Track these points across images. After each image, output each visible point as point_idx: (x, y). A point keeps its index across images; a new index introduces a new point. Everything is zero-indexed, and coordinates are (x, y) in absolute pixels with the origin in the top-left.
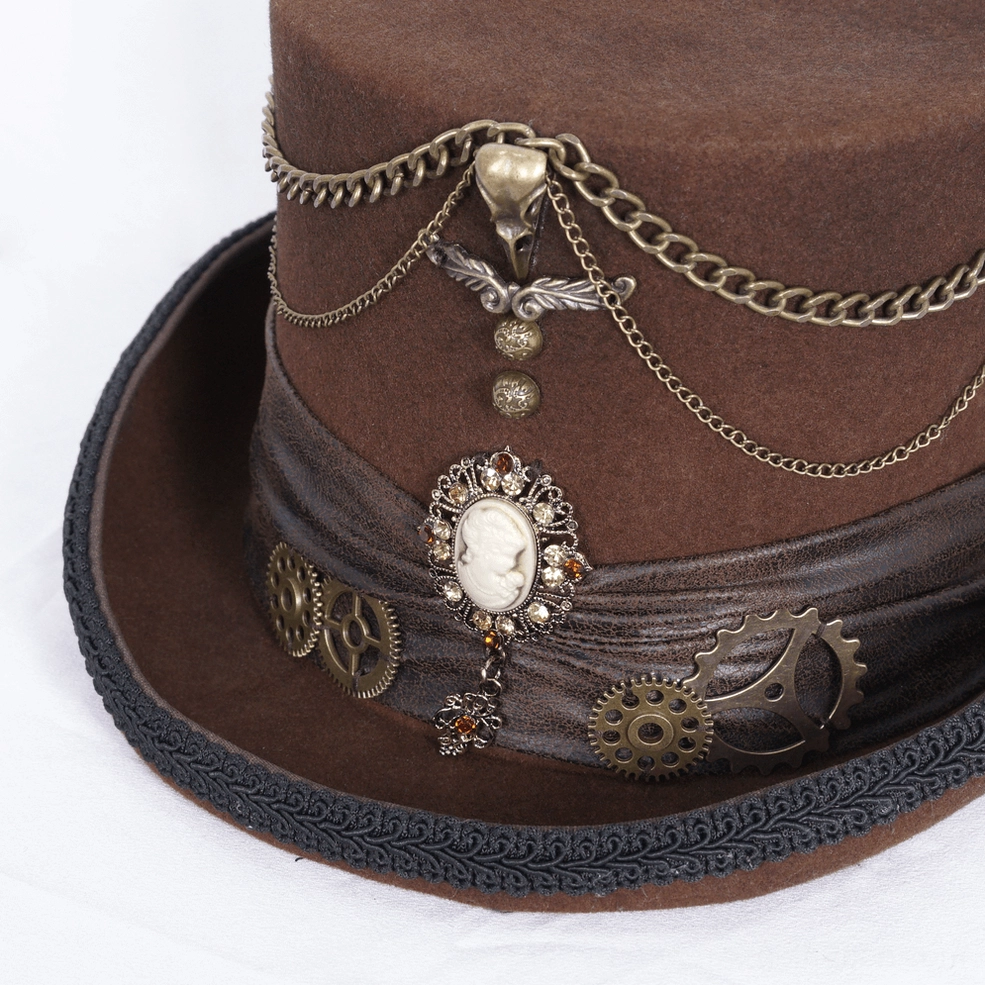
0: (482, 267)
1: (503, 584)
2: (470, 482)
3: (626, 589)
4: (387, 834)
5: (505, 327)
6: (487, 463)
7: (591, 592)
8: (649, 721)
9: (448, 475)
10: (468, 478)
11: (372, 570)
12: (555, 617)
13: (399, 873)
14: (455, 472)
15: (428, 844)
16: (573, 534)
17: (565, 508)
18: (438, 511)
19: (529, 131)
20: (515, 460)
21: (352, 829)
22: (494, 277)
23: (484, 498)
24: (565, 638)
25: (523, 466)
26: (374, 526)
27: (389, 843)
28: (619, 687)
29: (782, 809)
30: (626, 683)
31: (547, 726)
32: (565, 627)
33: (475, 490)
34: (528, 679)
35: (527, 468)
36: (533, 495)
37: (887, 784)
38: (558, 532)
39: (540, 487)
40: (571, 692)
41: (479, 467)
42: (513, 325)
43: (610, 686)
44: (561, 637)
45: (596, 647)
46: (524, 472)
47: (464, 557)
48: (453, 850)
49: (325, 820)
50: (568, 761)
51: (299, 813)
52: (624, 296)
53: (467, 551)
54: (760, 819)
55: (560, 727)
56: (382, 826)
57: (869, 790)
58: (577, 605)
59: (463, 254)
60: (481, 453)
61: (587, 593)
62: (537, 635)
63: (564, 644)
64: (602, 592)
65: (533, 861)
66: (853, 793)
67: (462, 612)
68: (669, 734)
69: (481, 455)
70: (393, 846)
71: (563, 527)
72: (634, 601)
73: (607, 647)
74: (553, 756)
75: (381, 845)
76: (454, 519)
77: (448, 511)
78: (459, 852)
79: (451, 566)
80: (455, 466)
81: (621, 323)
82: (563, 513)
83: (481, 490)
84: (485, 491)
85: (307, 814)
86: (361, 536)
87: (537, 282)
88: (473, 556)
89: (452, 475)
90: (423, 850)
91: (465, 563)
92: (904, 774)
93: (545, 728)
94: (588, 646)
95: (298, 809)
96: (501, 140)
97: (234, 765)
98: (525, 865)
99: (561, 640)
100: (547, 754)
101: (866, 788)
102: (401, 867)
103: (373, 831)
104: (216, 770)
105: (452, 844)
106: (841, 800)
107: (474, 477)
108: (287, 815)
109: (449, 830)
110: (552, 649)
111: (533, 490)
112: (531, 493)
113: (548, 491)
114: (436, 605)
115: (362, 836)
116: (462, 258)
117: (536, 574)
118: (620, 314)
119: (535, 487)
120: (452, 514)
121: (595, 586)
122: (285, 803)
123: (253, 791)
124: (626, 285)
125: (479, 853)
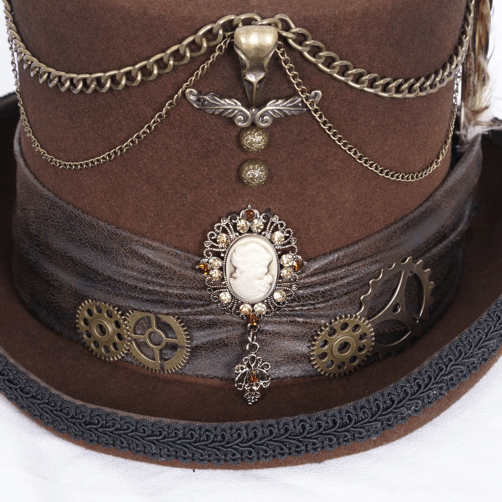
0: (234, 102)
1: (263, 284)
2: (229, 231)
3: (324, 270)
4: (251, 439)
5: (250, 134)
6: (238, 218)
7: (307, 276)
8: (343, 341)
9: (214, 230)
10: (228, 229)
11: (162, 300)
12: (289, 296)
13: (263, 460)
14: (218, 228)
15: (278, 437)
16: (294, 246)
17: (289, 232)
18: (210, 253)
19: (257, 17)
20: (256, 212)
21: (230, 443)
22: (242, 106)
23: (241, 238)
24: (293, 307)
25: (261, 214)
26: (160, 275)
27: (254, 443)
28: (326, 326)
29: (451, 361)
30: (329, 323)
31: (285, 360)
32: (293, 301)
33: (233, 236)
34: (271, 337)
35: (263, 214)
36: (270, 229)
37: (493, 332)
38: (287, 246)
39: (273, 223)
40: (296, 337)
41: (233, 221)
42: (255, 133)
43: (320, 327)
44: (290, 307)
45: (311, 307)
46: (261, 217)
47: (234, 275)
48: (293, 436)
49: (213, 442)
50: (300, 377)
51: (195, 442)
52: (317, 101)
53: (237, 271)
54: (443, 369)
55: (292, 359)
56: (247, 434)
57: (486, 338)
58: (300, 286)
59: (219, 97)
60: (234, 213)
61: (304, 278)
62: (279, 309)
63: (292, 311)
64: (312, 275)
65: (339, 428)
66: (479, 341)
67: (231, 309)
68: (354, 345)
69: (234, 215)
70: (258, 445)
71: (289, 243)
72: (330, 275)
73: (317, 306)
74: (291, 377)
75: (250, 446)
76: (222, 255)
77: (217, 252)
78: (296, 436)
79: (224, 283)
80: (217, 225)
81: (317, 116)
82: (288, 235)
83: (237, 234)
84: (240, 234)
85: (200, 441)
86: (153, 283)
87: (270, 103)
88: (241, 272)
89: (216, 230)
90: (276, 441)
91: (235, 278)
92: (498, 325)
93: (284, 362)
94: (306, 308)
95: (194, 440)
96: (240, 25)
97: (144, 426)
98: (335, 431)
99: (291, 309)
100: (288, 377)
101: (484, 337)
102: (263, 456)
103: (243, 440)
104: (132, 431)
105: (291, 433)
106: (475, 347)
107: (231, 227)
108: (188, 445)
109: (286, 426)
110: (285, 315)
111: (269, 226)
112: (268, 228)
113: (277, 225)
114: (212, 309)
115: (237, 444)
116: (219, 100)
117: (278, 273)
118: (316, 111)
119: (269, 224)
120: (220, 253)
121: (308, 272)
122: (184, 438)
123: (162, 437)
124: (316, 94)
125: (308, 433)
